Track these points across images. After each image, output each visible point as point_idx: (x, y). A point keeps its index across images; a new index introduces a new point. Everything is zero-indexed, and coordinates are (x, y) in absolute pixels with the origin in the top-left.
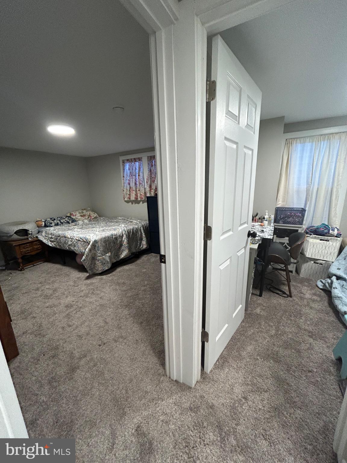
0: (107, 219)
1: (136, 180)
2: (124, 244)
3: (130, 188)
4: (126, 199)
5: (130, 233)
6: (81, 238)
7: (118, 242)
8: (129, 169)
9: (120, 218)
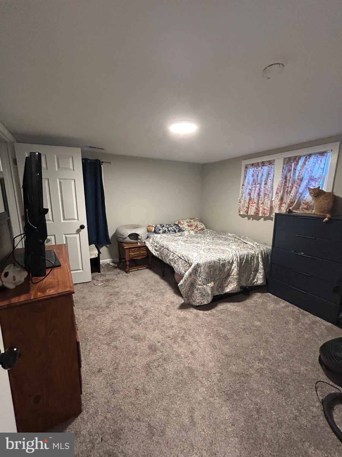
0: (215, 233)
1: (260, 190)
2: (232, 274)
3: (250, 199)
4: (241, 213)
5: (243, 260)
6: (183, 256)
7: (226, 270)
8: (253, 176)
9: (229, 234)
